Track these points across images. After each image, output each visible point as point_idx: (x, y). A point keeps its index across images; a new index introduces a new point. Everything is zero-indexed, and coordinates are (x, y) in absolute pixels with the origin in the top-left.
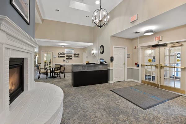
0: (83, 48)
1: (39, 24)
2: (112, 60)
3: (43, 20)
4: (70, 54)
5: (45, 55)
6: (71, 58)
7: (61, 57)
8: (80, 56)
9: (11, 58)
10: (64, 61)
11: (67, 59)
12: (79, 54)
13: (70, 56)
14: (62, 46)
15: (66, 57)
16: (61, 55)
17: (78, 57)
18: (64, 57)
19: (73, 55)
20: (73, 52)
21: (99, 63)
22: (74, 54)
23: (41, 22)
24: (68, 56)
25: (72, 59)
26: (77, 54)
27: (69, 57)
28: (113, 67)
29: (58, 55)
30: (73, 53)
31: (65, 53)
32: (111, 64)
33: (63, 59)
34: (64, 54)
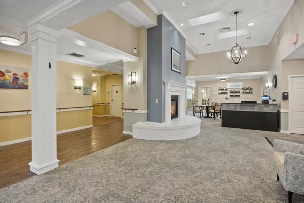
0: (260, 78)
1: (193, 61)
2: (285, 97)
3: (196, 56)
4: (236, 90)
5: (203, 91)
6: (237, 94)
7: (222, 93)
8: (253, 91)
9: (172, 96)
10: (227, 99)
11: (231, 96)
12: (252, 89)
13: (236, 92)
14: (221, 79)
15: (229, 94)
16: (223, 92)
17: (249, 93)
18: (227, 93)
19: (241, 91)
20: (241, 85)
21: (261, 102)
22: (243, 89)
23: (194, 59)
24: (233, 92)
25: (239, 96)
26: (248, 89)
27: (235, 94)
28: (288, 109)
29: (218, 92)
30: (242, 87)
31: (228, 87)
32: (283, 103)
33: (225, 96)
34: (227, 89)
